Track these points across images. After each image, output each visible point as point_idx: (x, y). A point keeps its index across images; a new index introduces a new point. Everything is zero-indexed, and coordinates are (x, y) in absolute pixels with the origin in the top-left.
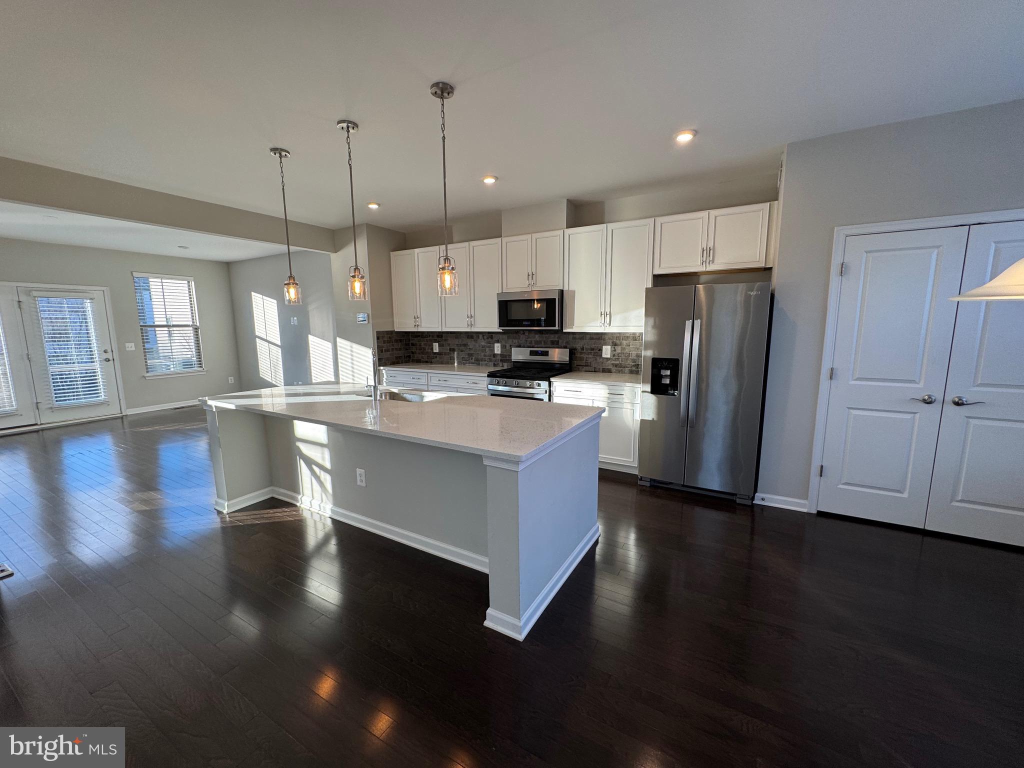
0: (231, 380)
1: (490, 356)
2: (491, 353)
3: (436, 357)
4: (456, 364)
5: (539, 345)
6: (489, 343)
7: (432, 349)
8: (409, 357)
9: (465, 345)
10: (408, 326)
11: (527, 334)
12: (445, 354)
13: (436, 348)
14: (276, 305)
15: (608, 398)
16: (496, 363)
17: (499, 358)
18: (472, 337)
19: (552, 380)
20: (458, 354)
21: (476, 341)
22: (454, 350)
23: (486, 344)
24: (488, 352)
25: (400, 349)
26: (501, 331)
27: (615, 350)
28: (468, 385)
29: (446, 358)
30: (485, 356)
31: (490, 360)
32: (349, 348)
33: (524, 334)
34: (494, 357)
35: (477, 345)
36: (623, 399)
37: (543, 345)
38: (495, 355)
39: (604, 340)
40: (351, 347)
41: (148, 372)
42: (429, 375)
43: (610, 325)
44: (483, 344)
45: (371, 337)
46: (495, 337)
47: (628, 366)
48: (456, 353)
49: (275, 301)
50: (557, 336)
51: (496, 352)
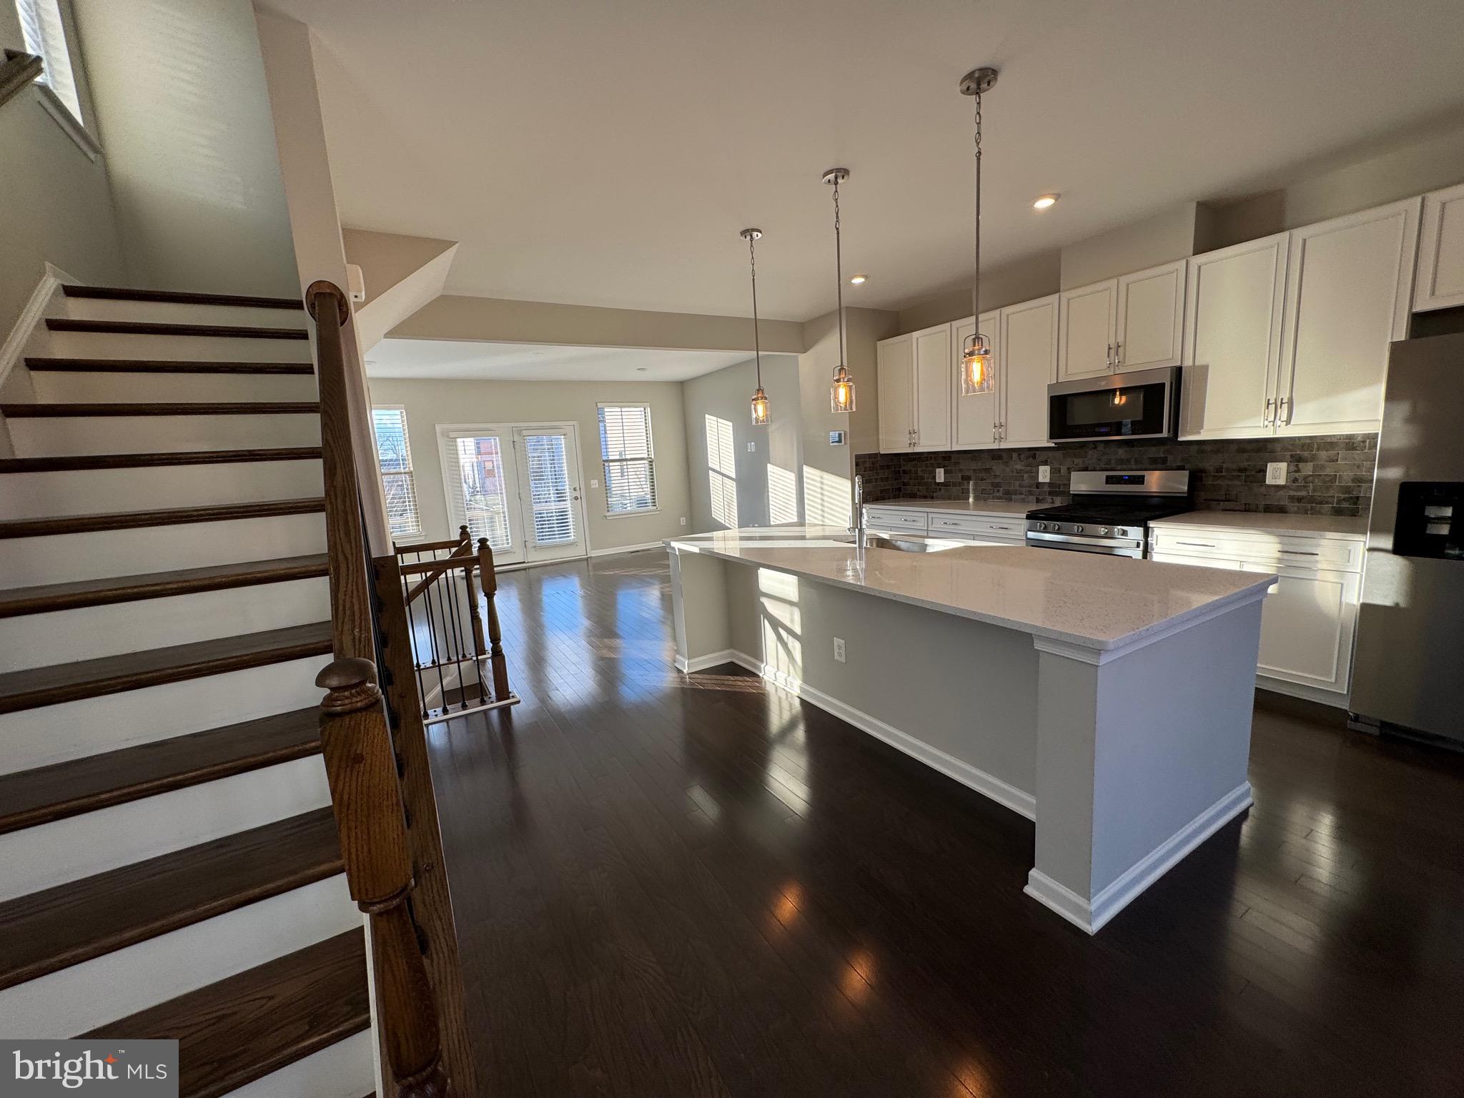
0: (683, 521)
1: (1030, 487)
2: (1033, 482)
3: (940, 489)
4: (971, 500)
5: (1125, 467)
6: (1030, 465)
7: (935, 477)
8: (899, 489)
9: (988, 470)
10: (900, 446)
11: (1101, 447)
12: (955, 484)
13: (940, 476)
14: (731, 428)
15: (1279, 559)
16: (1040, 498)
17: (1046, 489)
18: (1000, 458)
19: (1151, 525)
20: (975, 484)
21: (1006, 464)
22: (968, 479)
23: (1023, 468)
24: (1027, 481)
25: (887, 479)
26: (1053, 445)
27: (1298, 471)
28: (990, 530)
29: (955, 490)
30: (1021, 486)
31: (1031, 493)
32: (819, 479)
33: (1095, 448)
34: (1037, 488)
35: (1008, 470)
36: (1317, 562)
37: (1134, 467)
38: (1039, 485)
39: (1272, 451)
40: (822, 478)
41: (608, 511)
42: (930, 515)
43: (1288, 422)
44: (1018, 467)
45: (848, 463)
46: (1039, 455)
47: (1330, 500)
48: (971, 483)
49: (731, 424)
50: (1162, 448)
51: (1041, 480)
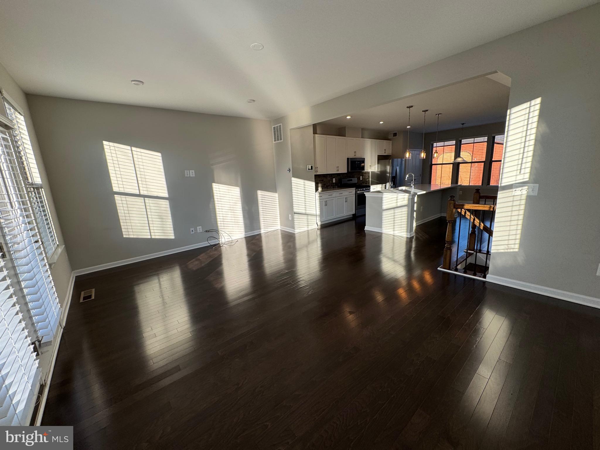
1: (332, 184)
6: (331, 178)
21: (326, 178)
24: (331, 183)
30: (330, 184)
31: (332, 186)
42: (336, 192)
43: (371, 169)
44: (329, 179)
51: (334, 182)
